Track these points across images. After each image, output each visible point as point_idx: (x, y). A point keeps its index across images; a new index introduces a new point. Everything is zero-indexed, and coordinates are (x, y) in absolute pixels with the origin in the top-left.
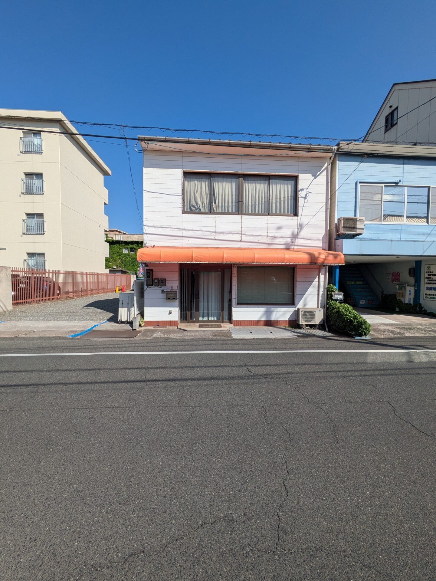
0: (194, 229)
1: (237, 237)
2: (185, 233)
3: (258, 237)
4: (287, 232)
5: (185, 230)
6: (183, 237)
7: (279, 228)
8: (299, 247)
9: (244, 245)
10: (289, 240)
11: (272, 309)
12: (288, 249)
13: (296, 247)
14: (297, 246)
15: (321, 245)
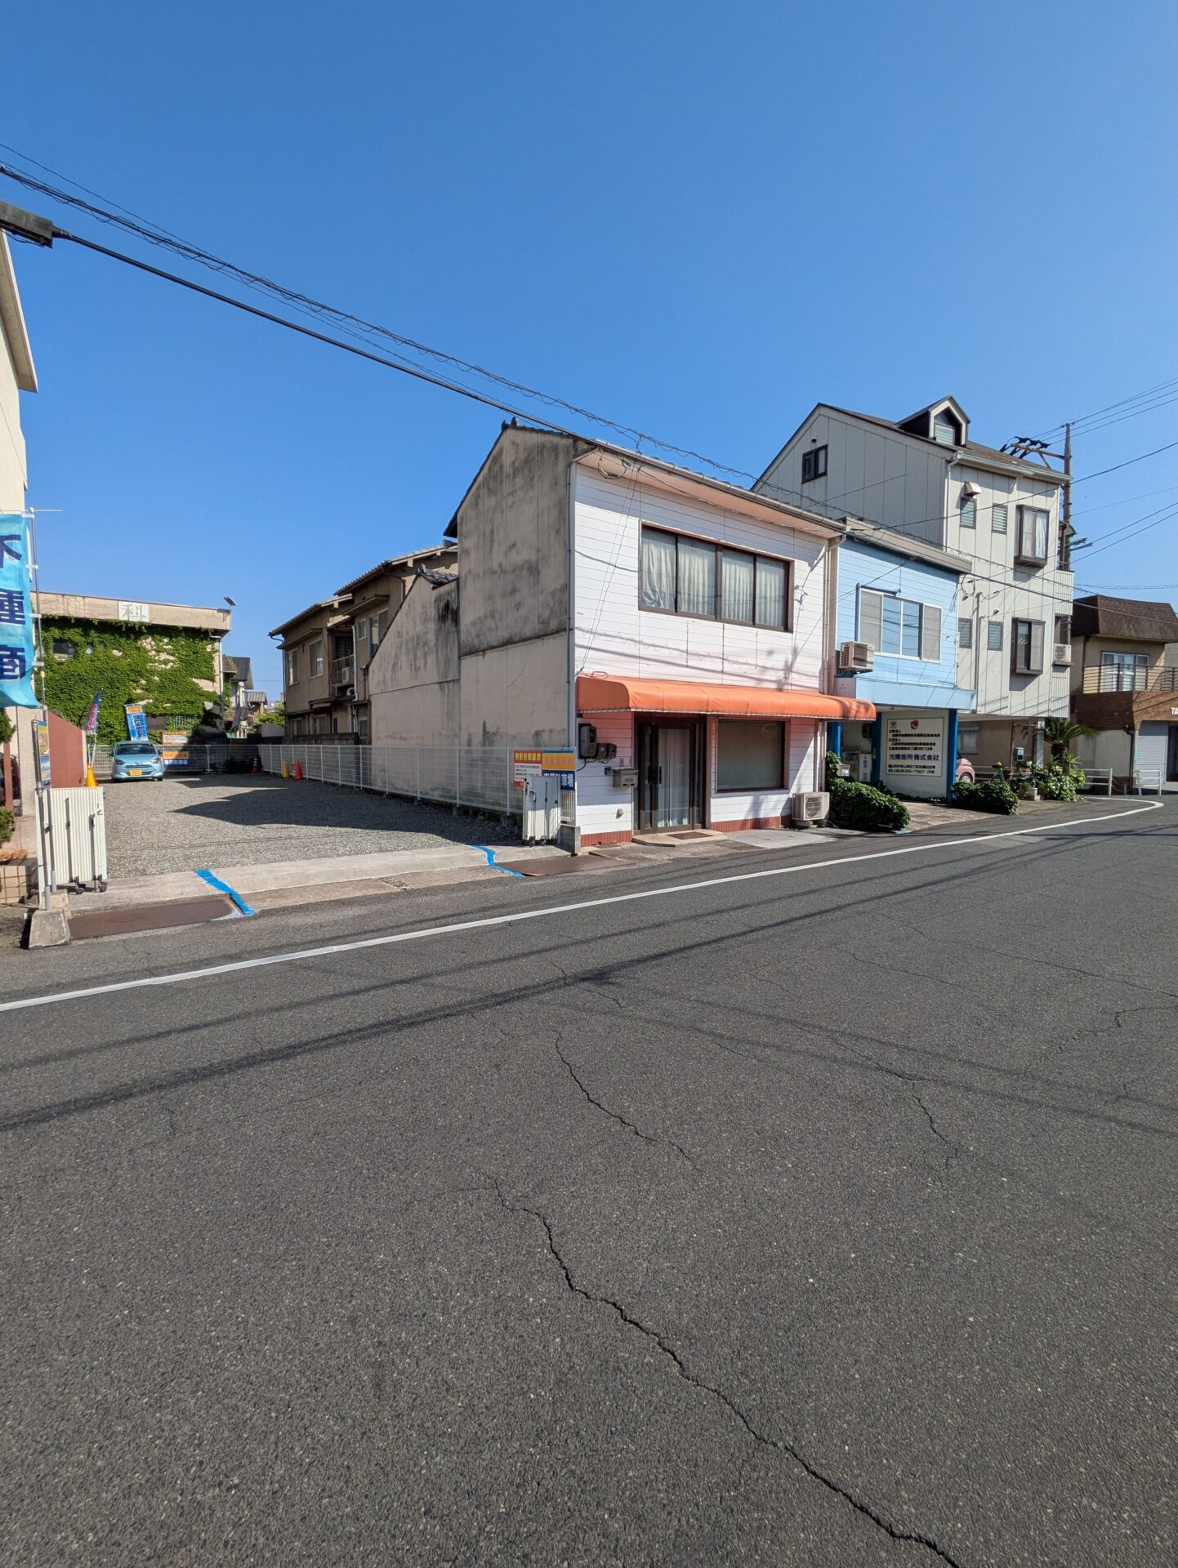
0: (656, 644)
1: (716, 665)
2: (645, 652)
3: (744, 666)
4: (778, 661)
5: (644, 644)
6: (639, 657)
7: (770, 653)
8: (793, 687)
9: (728, 680)
10: (781, 675)
11: (762, 797)
12: (780, 690)
13: (789, 687)
14: (791, 685)
15: (817, 686)
